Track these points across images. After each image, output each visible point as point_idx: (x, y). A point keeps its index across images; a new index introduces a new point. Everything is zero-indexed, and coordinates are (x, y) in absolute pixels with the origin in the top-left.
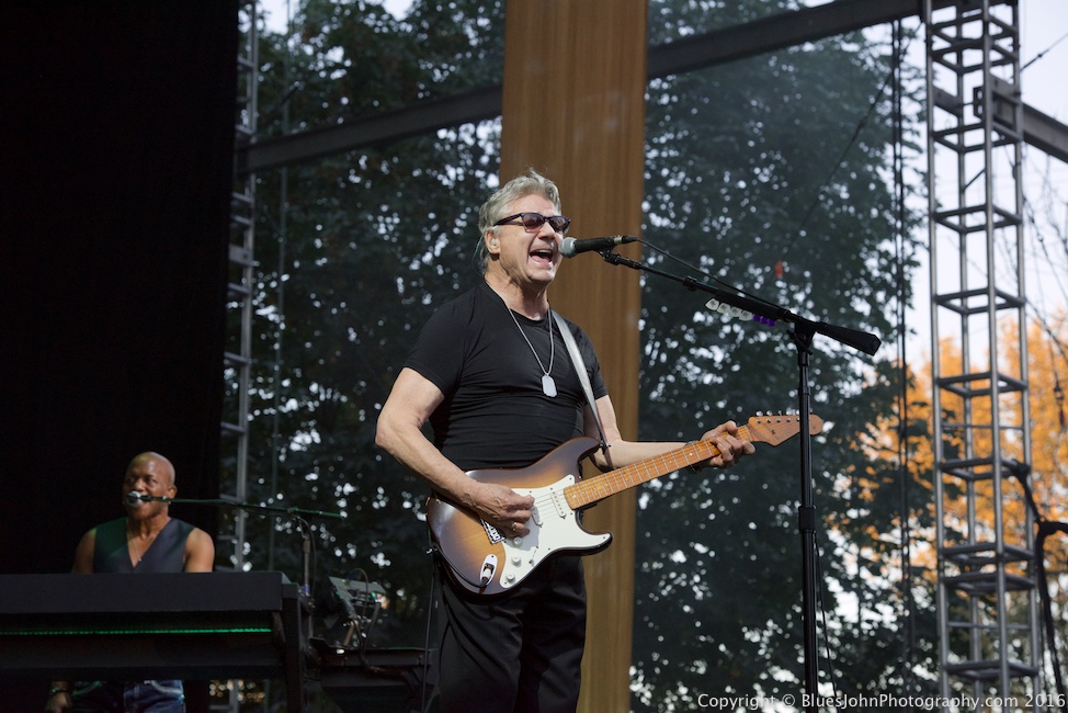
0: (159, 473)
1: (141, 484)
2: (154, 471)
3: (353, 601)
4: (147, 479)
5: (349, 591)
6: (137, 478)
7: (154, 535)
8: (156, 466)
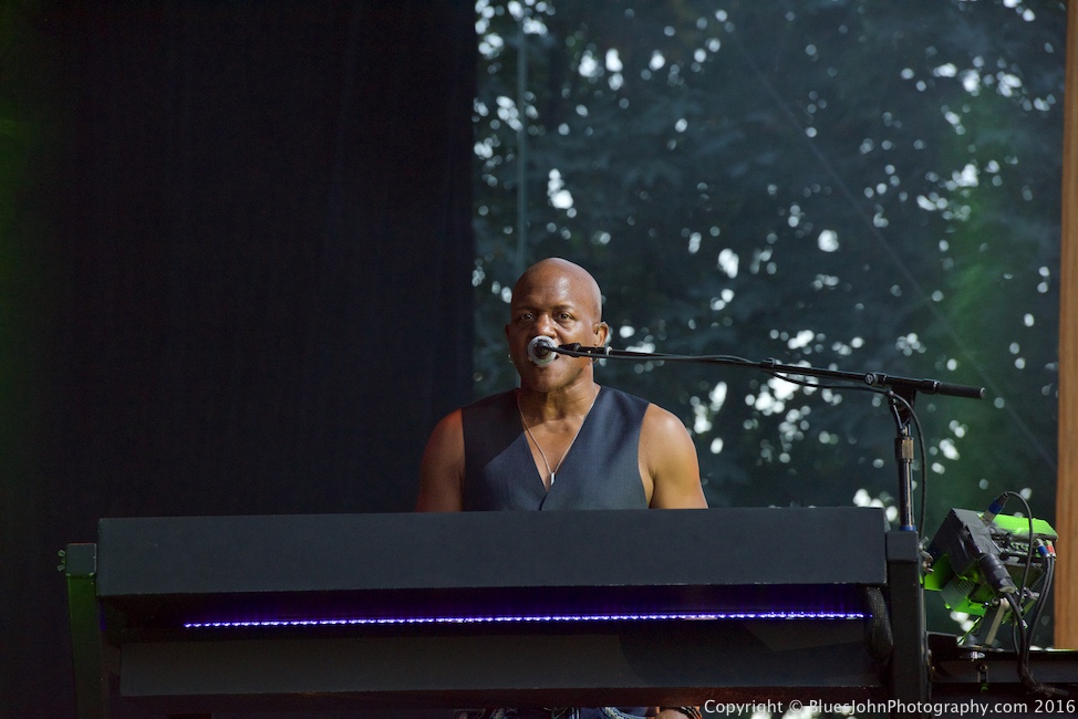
0: (579, 301)
1: (548, 326)
2: (570, 297)
3: (1003, 557)
4: (559, 314)
5: (994, 537)
6: (538, 313)
7: (576, 423)
8: (572, 287)
